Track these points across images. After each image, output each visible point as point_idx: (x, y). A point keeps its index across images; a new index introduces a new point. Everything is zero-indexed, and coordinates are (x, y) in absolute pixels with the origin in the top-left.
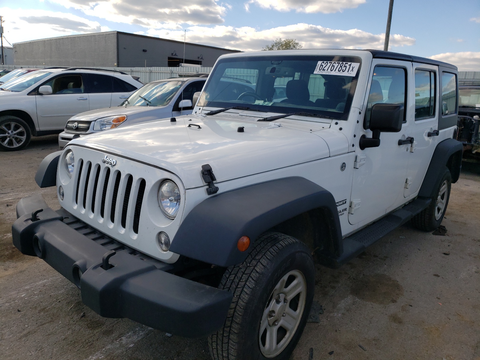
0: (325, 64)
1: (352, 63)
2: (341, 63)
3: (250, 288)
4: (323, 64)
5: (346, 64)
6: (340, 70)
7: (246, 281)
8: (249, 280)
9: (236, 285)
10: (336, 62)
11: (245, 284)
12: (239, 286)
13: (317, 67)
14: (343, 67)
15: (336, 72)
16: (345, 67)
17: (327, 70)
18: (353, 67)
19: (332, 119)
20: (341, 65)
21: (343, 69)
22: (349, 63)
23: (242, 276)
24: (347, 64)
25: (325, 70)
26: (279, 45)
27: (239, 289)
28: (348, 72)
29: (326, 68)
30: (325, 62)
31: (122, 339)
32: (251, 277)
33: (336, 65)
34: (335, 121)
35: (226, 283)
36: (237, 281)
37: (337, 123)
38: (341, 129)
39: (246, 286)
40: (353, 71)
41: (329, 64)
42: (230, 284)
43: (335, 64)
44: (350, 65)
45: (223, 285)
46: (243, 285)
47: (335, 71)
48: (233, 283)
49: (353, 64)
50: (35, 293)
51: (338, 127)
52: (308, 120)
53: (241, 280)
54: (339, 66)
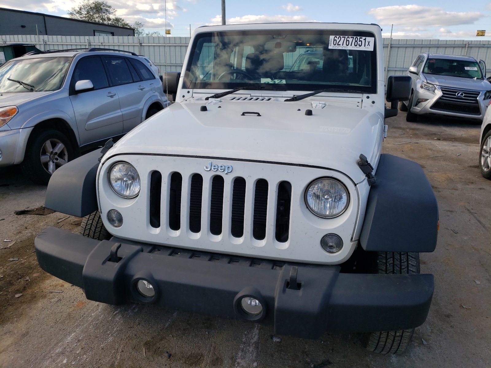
0: (338, 39)
1: (366, 37)
2: (355, 37)
3: (415, 266)
4: (335, 38)
5: (360, 38)
6: (356, 45)
7: (407, 261)
8: (409, 259)
9: (399, 267)
10: (350, 37)
11: (408, 263)
12: (403, 267)
13: (330, 41)
14: (358, 41)
15: (353, 47)
16: (360, 42)
17: (343, 45)
18: (368, 41)
19: (363, 93)
20: (356, 40)
21: (359, 44)
22: (364, 38)
23: (400, 257)
24: (362, 38)
25: (340, 45)
26: (88, 8)
27: (404, 270)
28: (365, 46)
29: (341, 43)
30: (338, 37)
31: (239, 362)
32: (410, 256)
33: (350, 40)
34: (365, 95)
35: (386, 268)
36: (399, 263)
37: (368, 97)
38: (373, 102)
39: (410, 265)
40: (369, 46)
41: (343, 39)
42: (392, 268)
43: (349, 38)
44: (365, 39)
45: (384, 271)
46: (406, 265)
47: (351, 45)
48: (395, 266)
49: (368, 39)
50: (77, 353)
51: (370, 101)
52: (340, 96)
53: (402, 262)
54: (354, 41)
